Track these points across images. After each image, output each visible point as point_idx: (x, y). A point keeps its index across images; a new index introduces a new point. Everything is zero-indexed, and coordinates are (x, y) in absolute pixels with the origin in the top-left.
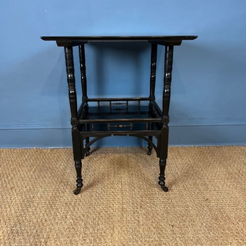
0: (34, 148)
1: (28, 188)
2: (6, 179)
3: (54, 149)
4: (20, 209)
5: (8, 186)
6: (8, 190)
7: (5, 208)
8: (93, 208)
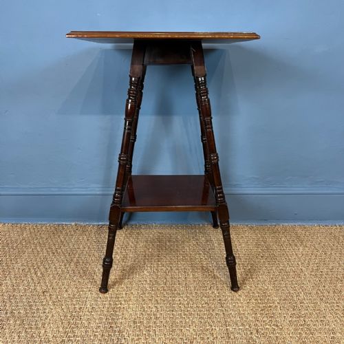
0: (73, 224)
1: (70, 292)
2: (33, 275)
3: (103, 225)
4: (61, 330)
5: (38, 288)
6: (39, 296)
7: (37, 328)
8: (178, 332)
